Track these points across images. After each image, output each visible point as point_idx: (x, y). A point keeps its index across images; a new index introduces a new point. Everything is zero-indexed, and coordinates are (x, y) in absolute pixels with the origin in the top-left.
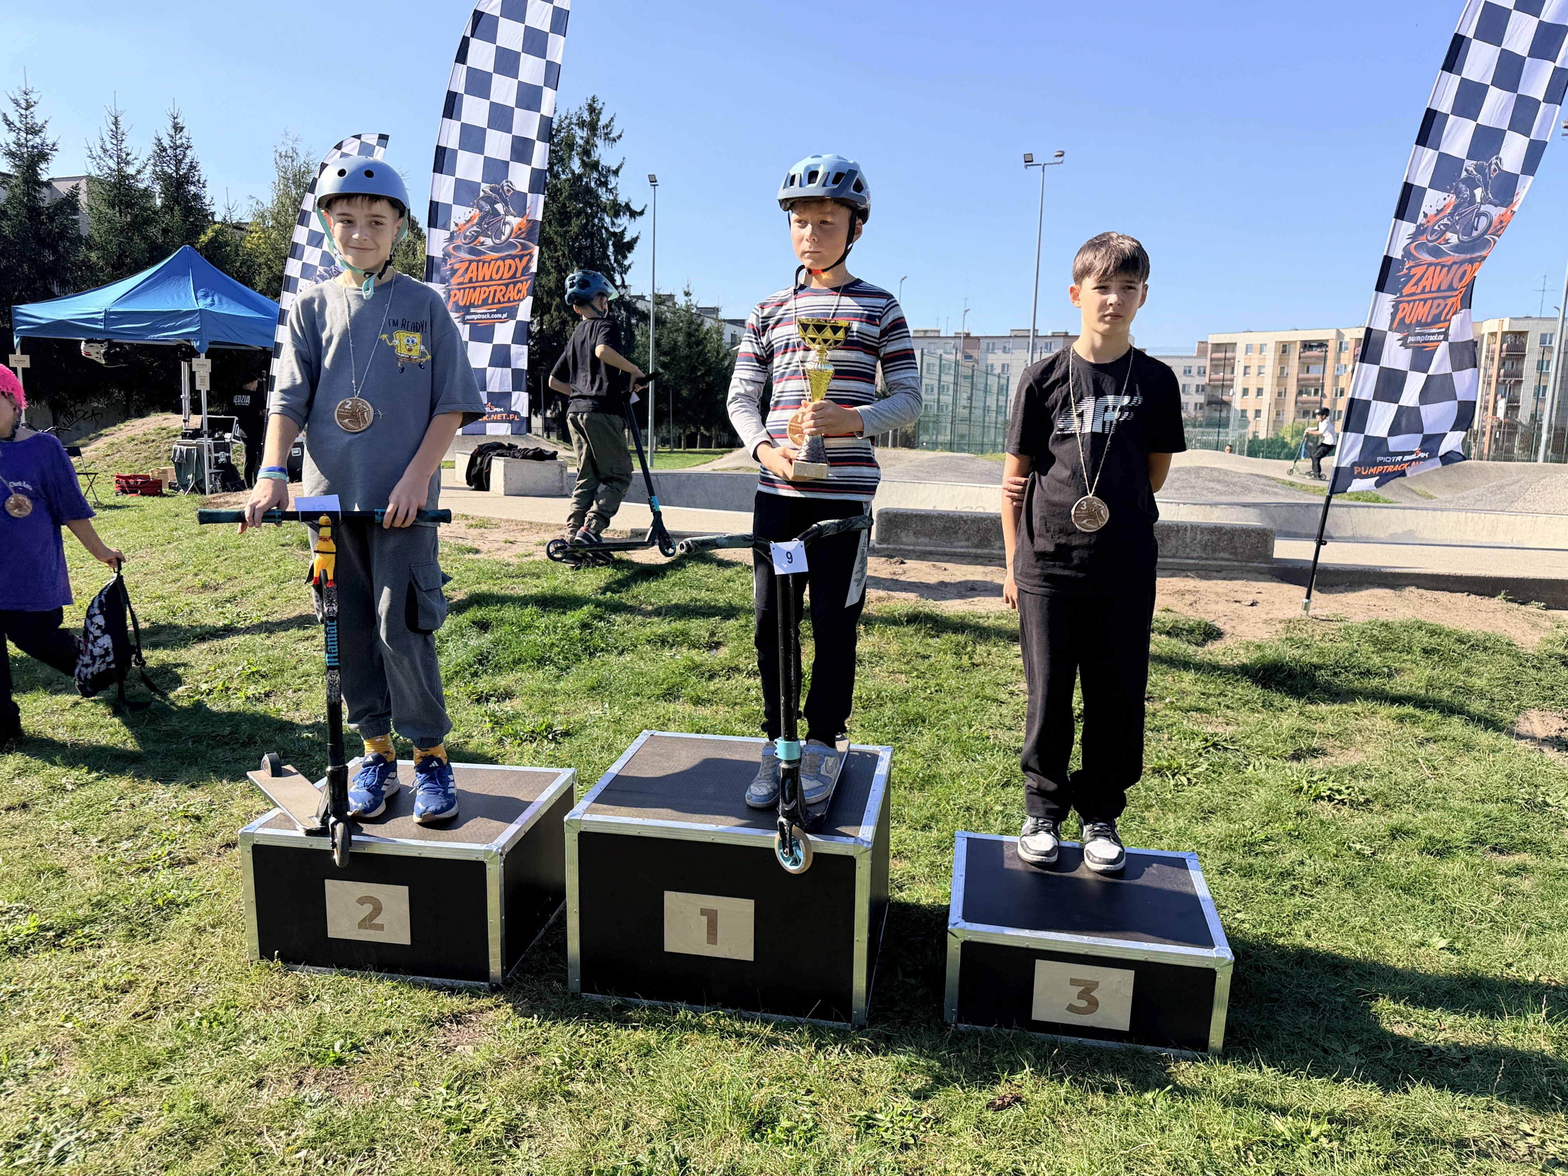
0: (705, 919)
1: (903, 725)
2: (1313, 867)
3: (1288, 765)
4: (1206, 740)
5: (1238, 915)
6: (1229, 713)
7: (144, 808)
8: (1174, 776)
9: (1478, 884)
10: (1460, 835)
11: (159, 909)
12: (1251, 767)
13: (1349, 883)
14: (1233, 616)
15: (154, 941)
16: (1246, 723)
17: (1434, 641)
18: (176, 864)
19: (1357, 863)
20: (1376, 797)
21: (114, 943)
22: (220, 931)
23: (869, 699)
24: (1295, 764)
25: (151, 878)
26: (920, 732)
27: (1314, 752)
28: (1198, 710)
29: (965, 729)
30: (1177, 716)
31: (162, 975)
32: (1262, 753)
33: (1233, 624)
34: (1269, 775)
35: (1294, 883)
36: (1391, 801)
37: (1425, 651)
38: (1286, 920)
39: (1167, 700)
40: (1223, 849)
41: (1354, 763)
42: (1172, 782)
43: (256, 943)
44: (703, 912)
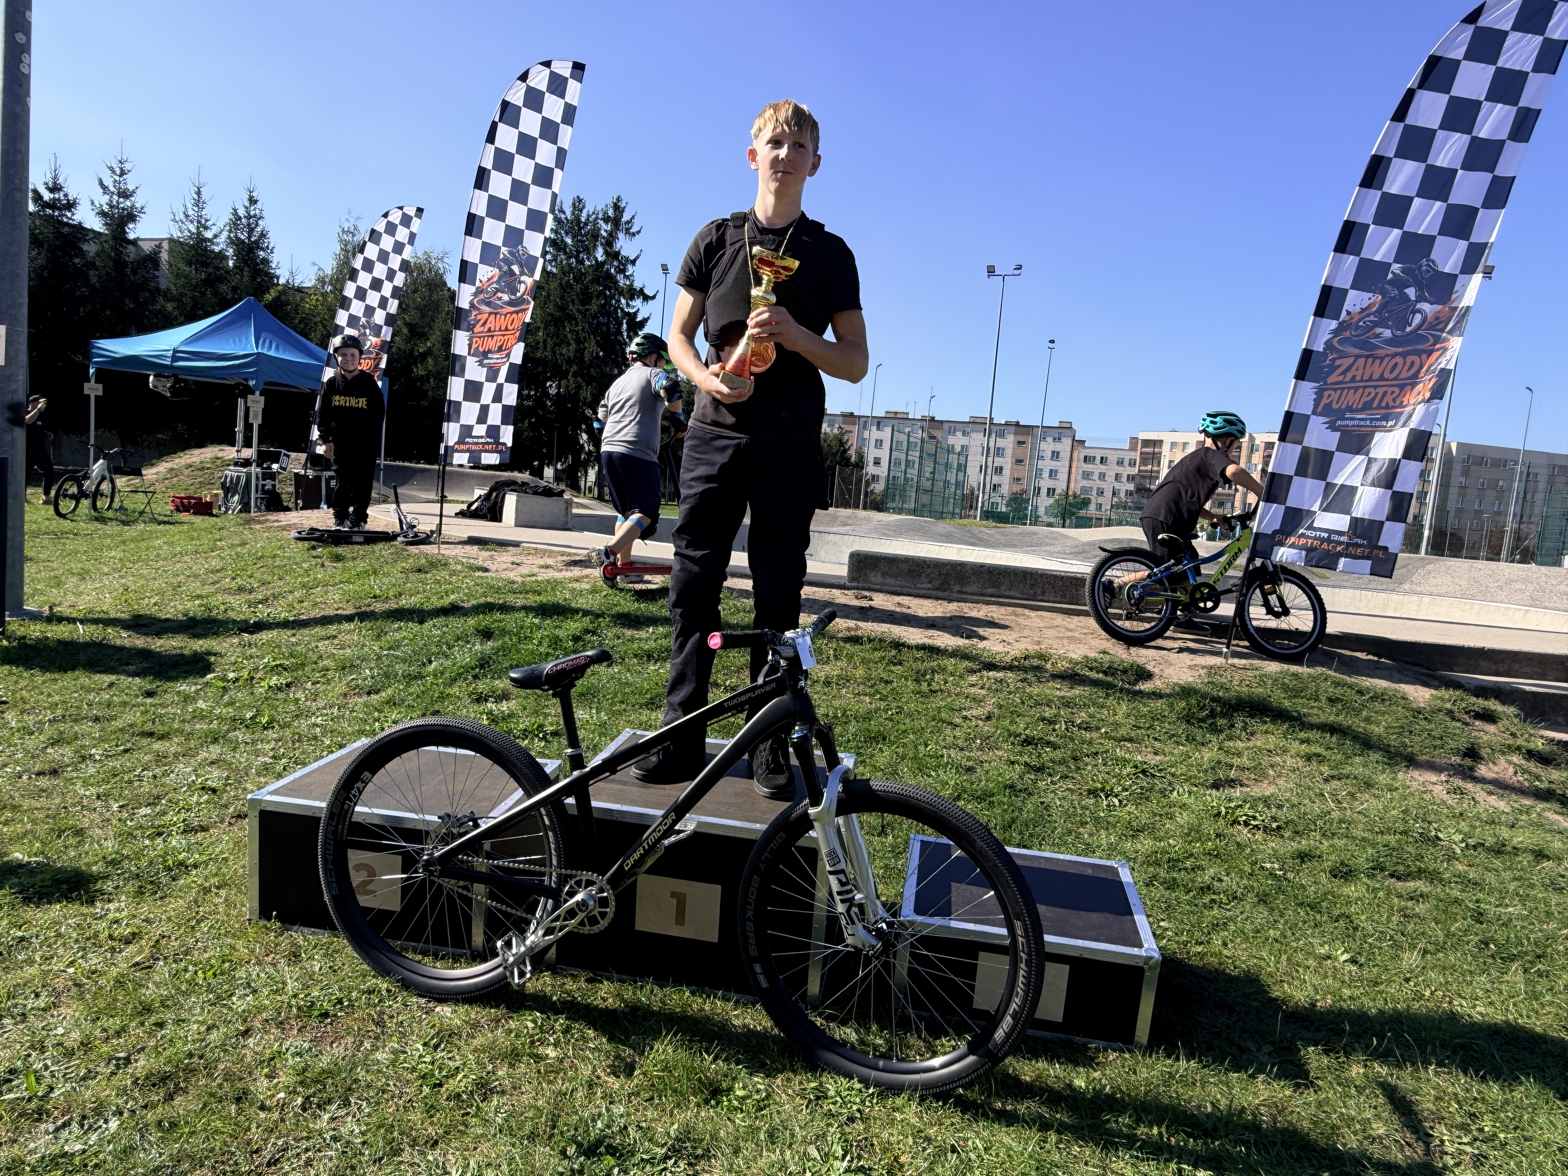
0: (675, 900)
1: (865, 742)
2: (1231, 882)
3: (1208, 792)
4: (1136, 767)
5: (1162, 924)
6: (1157, 745)
7: (167, 780)
8: (1107, 797)
9: (1378, 906)
10: (1362, 860)
11: (170, 869)
12: (1175, 793)
13: (1263, 899)
14: (1161, 661)
15: (161, 898)
16: (1171, 753)
17: (1338, 691)
18: (188, 830)
19: (1270, 882)
20: (1286, 823)
21: (123, 898)
22: (223, 893)
23: (836, 717)
24: (1214, 792)
25: (165, 841)
26: (881, 749)
27: (1231, 783)
28: (1130, 740)
29: (921, 748)
30: (1109, 744)
31: (165, 929)
32: (1186, 780)
33: (1161, 667)
34: (1192, 800)
35: (1214, 897)
36: (1300, 828)
37: (1330, 700)
38: (1205, 931)
39: (1103, 730)
40: (1150, 864)
41: (1267, 793)
42: (1105, 803)
43: (256, 905)
44: (673, 895)
